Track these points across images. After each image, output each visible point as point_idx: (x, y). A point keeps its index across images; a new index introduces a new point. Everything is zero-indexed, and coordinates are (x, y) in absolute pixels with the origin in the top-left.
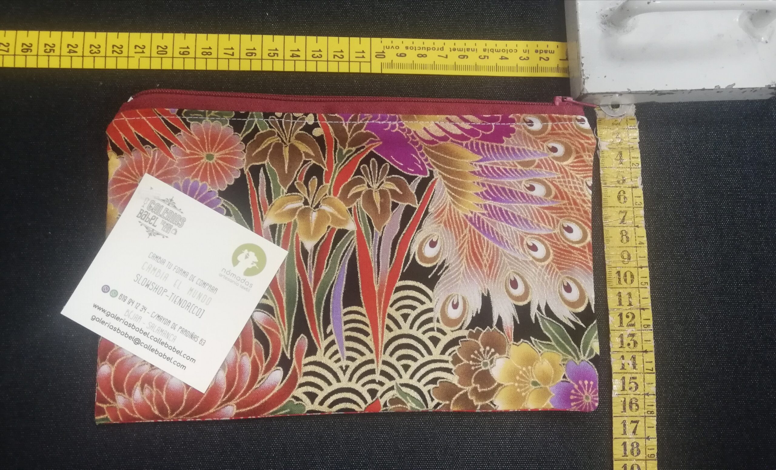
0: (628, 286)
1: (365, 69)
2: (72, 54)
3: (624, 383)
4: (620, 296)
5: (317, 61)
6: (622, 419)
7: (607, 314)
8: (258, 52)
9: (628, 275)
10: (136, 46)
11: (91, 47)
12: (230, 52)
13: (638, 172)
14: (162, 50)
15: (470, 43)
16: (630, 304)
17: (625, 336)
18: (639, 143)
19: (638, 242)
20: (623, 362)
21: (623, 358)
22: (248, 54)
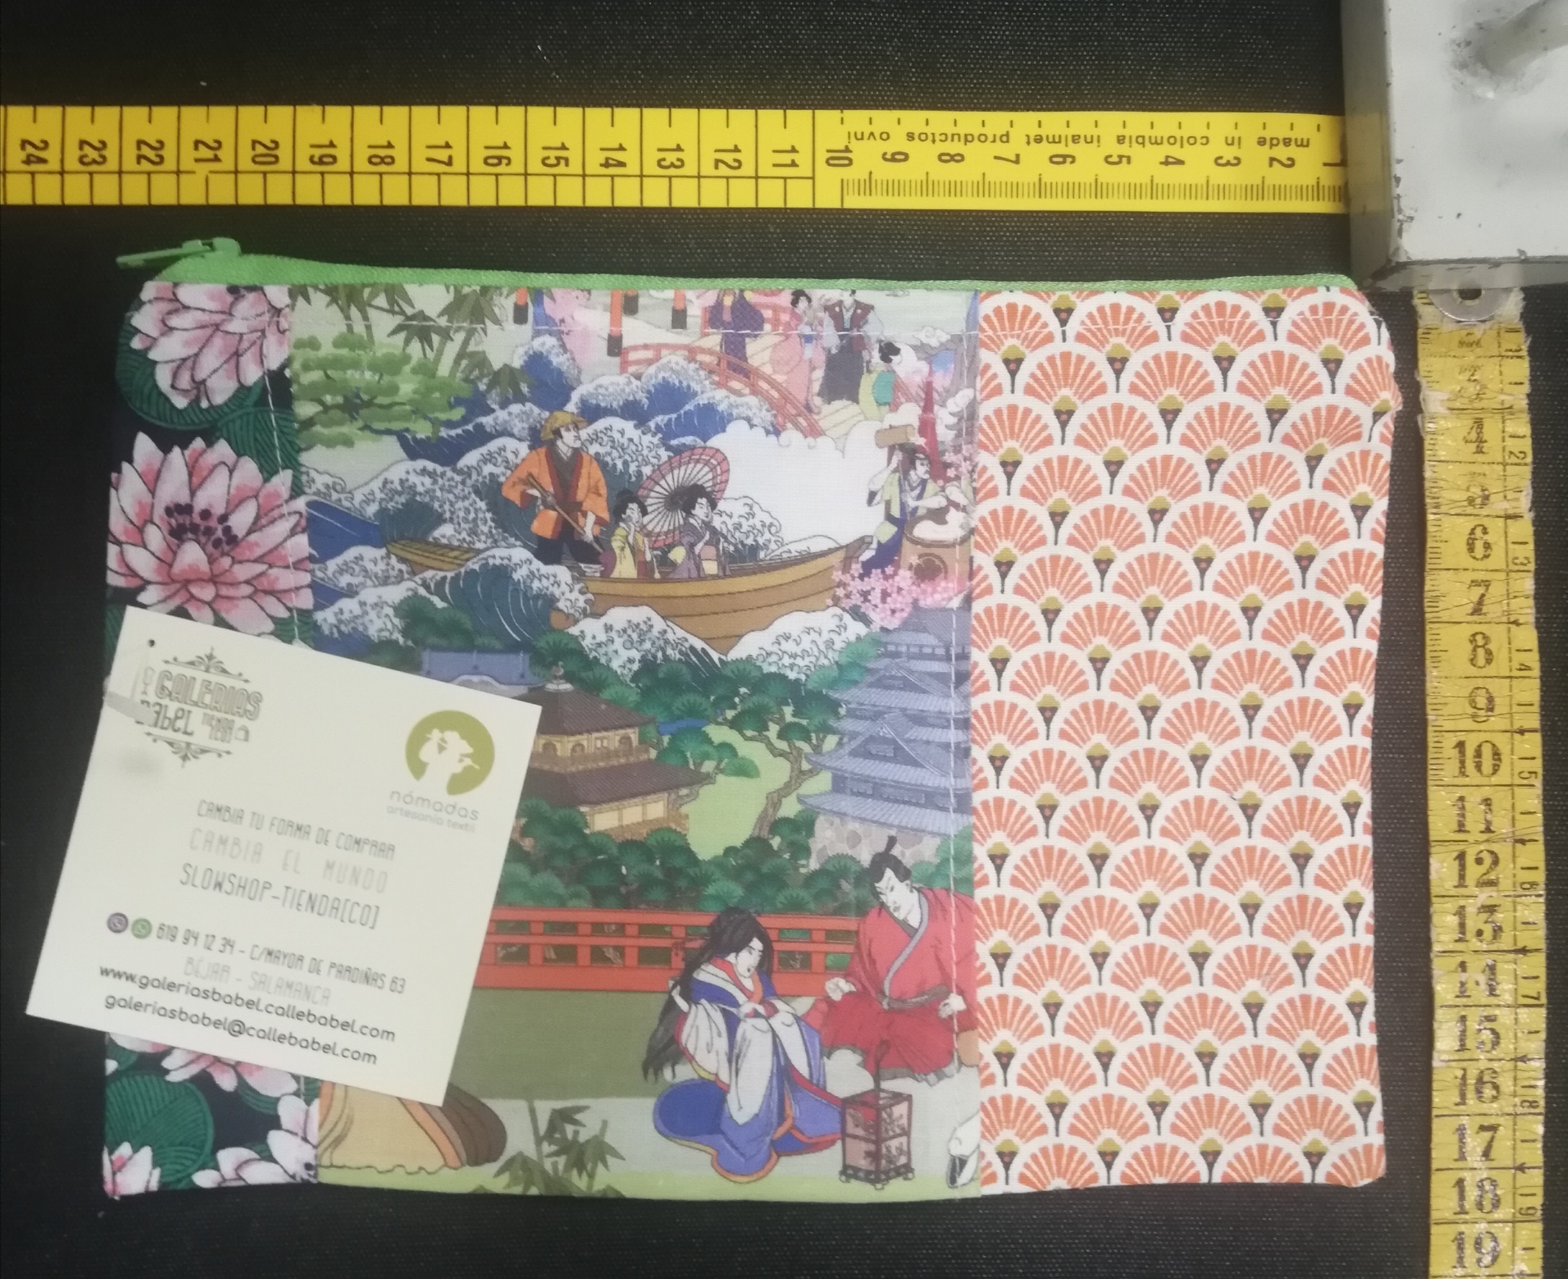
0: (1485, 781)
1: (799, 198)
2: (34, 167)
3: (1463, 1033)
4: (1463, 808)
5: (670, 178)
6: (1455, 1122)
7: (1426, 855)
8: (516, 154)
9: (1487, 751)
10: (197, 143)
11: (81, 148)
12: (443, 155)
13: (1522, 476)
14: (265, 151)
15: (1082, 121)
16: (1488, 830)
17: (1471, 912)
18: (1529, 396)
19: (1516, 665)
20: (1464, 977)
21: (1463, 966)
22: (490, 161)
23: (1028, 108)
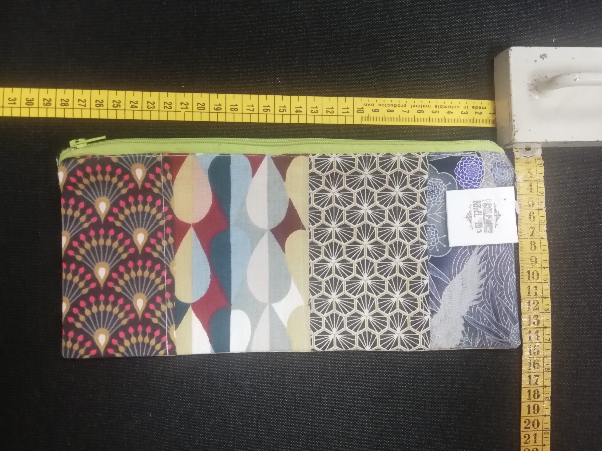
0: (535, 281)
1: (350, 121)
2: (134, 109)
3: (530, 350)
4: (529, 289)
5: (314, 115)
6: (528, 375)
7: (520, 302)
8: (272, 108)
9: (535, 273)
10: (181, 103)
11: (147, 104)
12: (251, 108)
13: (543, 199)
14: (201, 106)
15: (426, 101)
16: (536, 295)
17: (532, 318)
18: (544, 177)
19: (542, 250)
20: (530, 335)
21: (530, 332)
22: (265, 110)
23: (410, 98)
